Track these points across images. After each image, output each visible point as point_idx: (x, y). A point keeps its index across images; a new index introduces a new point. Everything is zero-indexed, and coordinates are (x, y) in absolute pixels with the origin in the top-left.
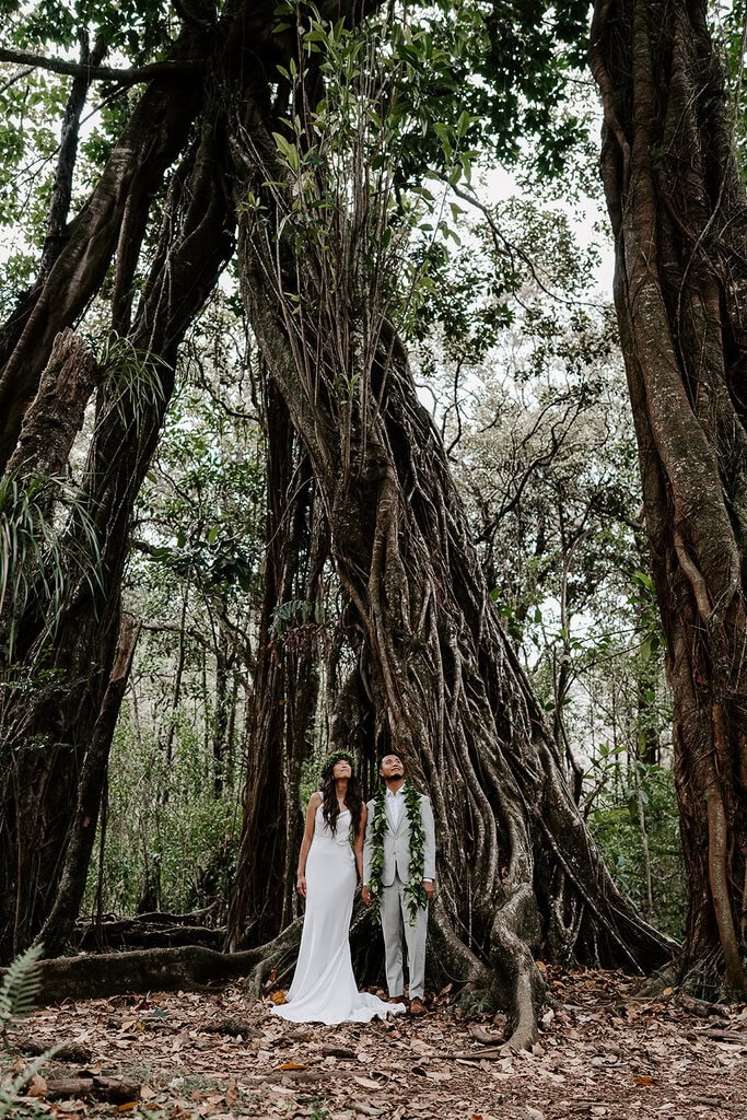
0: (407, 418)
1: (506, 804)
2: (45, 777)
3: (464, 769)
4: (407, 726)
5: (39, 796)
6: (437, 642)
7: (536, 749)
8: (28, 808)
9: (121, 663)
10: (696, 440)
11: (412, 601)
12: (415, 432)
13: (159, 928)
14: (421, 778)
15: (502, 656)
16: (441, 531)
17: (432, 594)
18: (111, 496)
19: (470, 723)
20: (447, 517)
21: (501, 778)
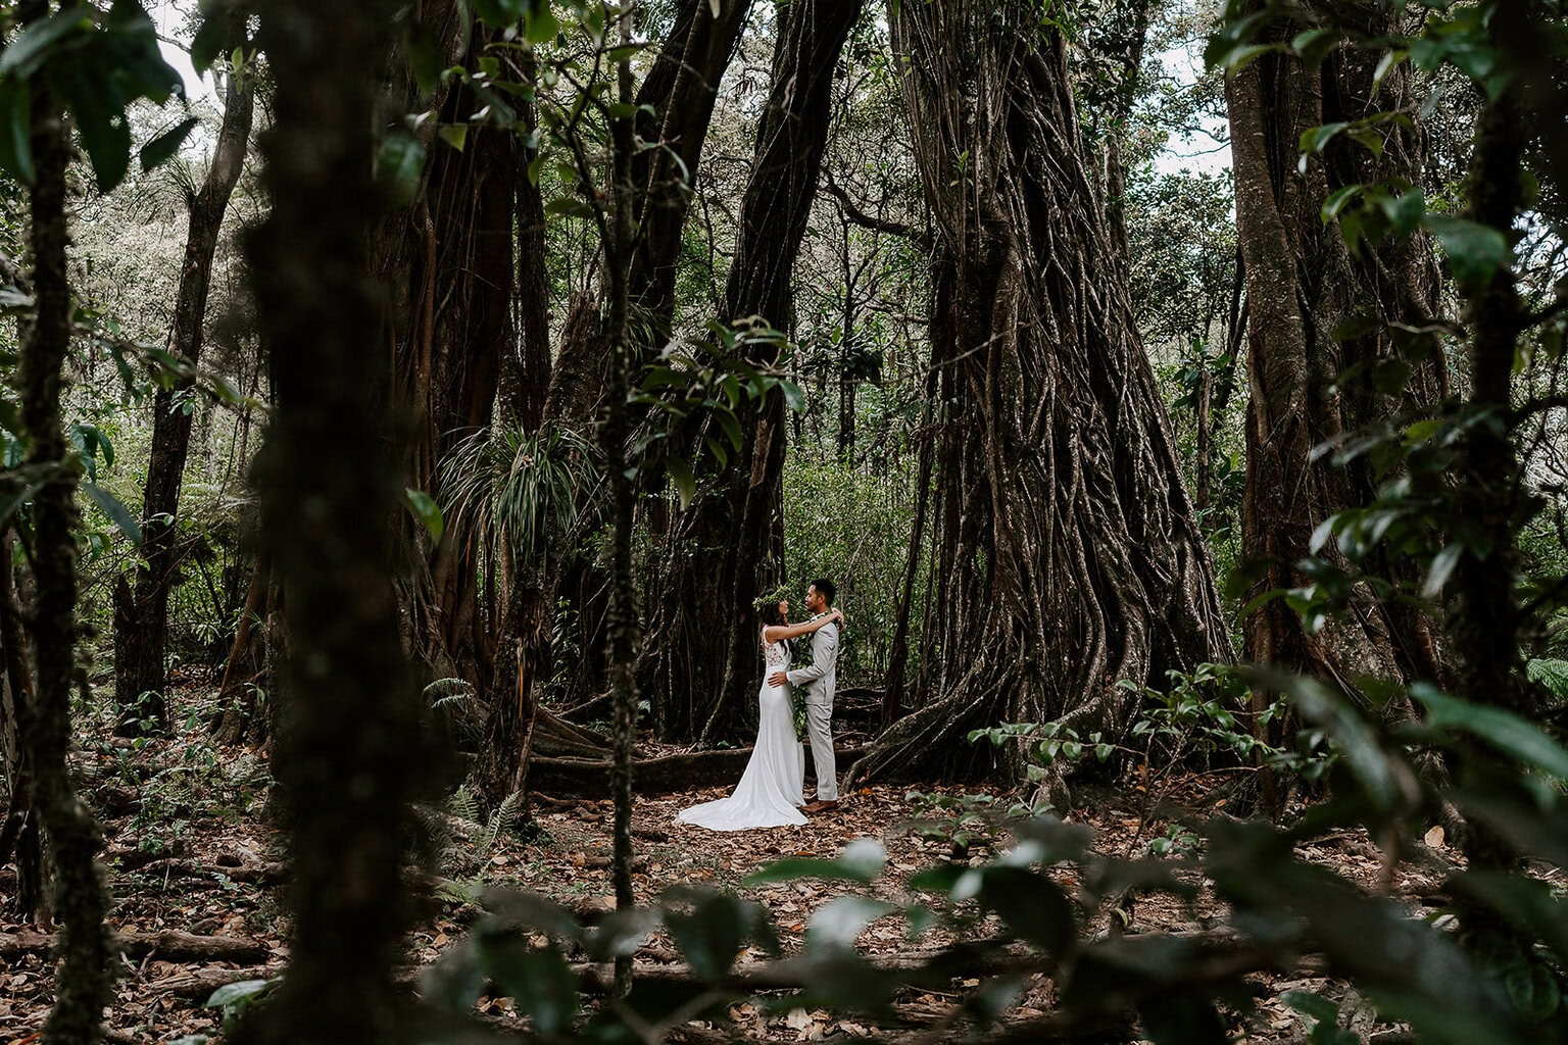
0: (1046, 174)
1: (1125, 609)
2: (720, 566)
3: (1078, 575)
4: (1008, 538)
5: (717, 584)
6: (1051, 446)
7: (1174, 549)
8: (707, 597)
9: (758, 468)
10: (1273, 243)
11: (1027, 402)
12: (1056, 189)
13: (860, 703)
14: (1019, 591)
15: (1142, 447)
16: (1079, 309)
17: (1049, 392)
18: (762, 271)
19: (1090, 527)
20: (1088, 290)
21: (1120, 582)
